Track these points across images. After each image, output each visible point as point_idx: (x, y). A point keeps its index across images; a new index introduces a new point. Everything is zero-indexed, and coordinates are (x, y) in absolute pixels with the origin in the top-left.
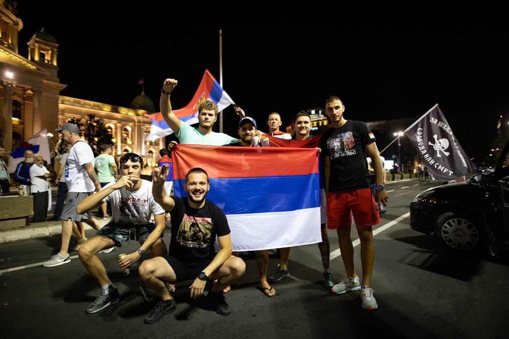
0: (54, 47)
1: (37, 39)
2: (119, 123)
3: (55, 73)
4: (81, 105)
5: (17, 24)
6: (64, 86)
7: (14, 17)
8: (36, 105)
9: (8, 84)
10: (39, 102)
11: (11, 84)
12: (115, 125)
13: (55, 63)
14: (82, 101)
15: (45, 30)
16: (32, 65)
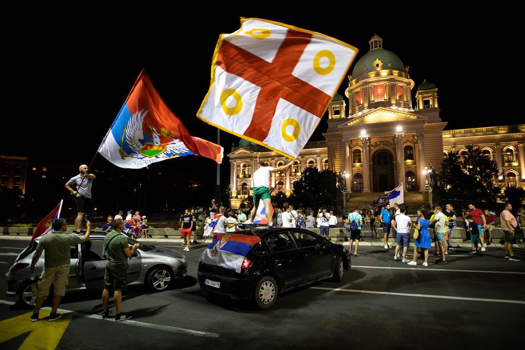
0: (434, 92)
1: (420, 91)
2: (521, 143)
3: (437, 114)
4: (472, 134)
5: (409, 84)
6: (446, 123)
7: (406, 80)
8: (420, 148)
9: (399, 136)
10: (423, 144)
11: (401, 136)
12: (516, 147)
13: (436, 106)
14: (474, 130)
15: (427, 81)
16: (414, 116)
